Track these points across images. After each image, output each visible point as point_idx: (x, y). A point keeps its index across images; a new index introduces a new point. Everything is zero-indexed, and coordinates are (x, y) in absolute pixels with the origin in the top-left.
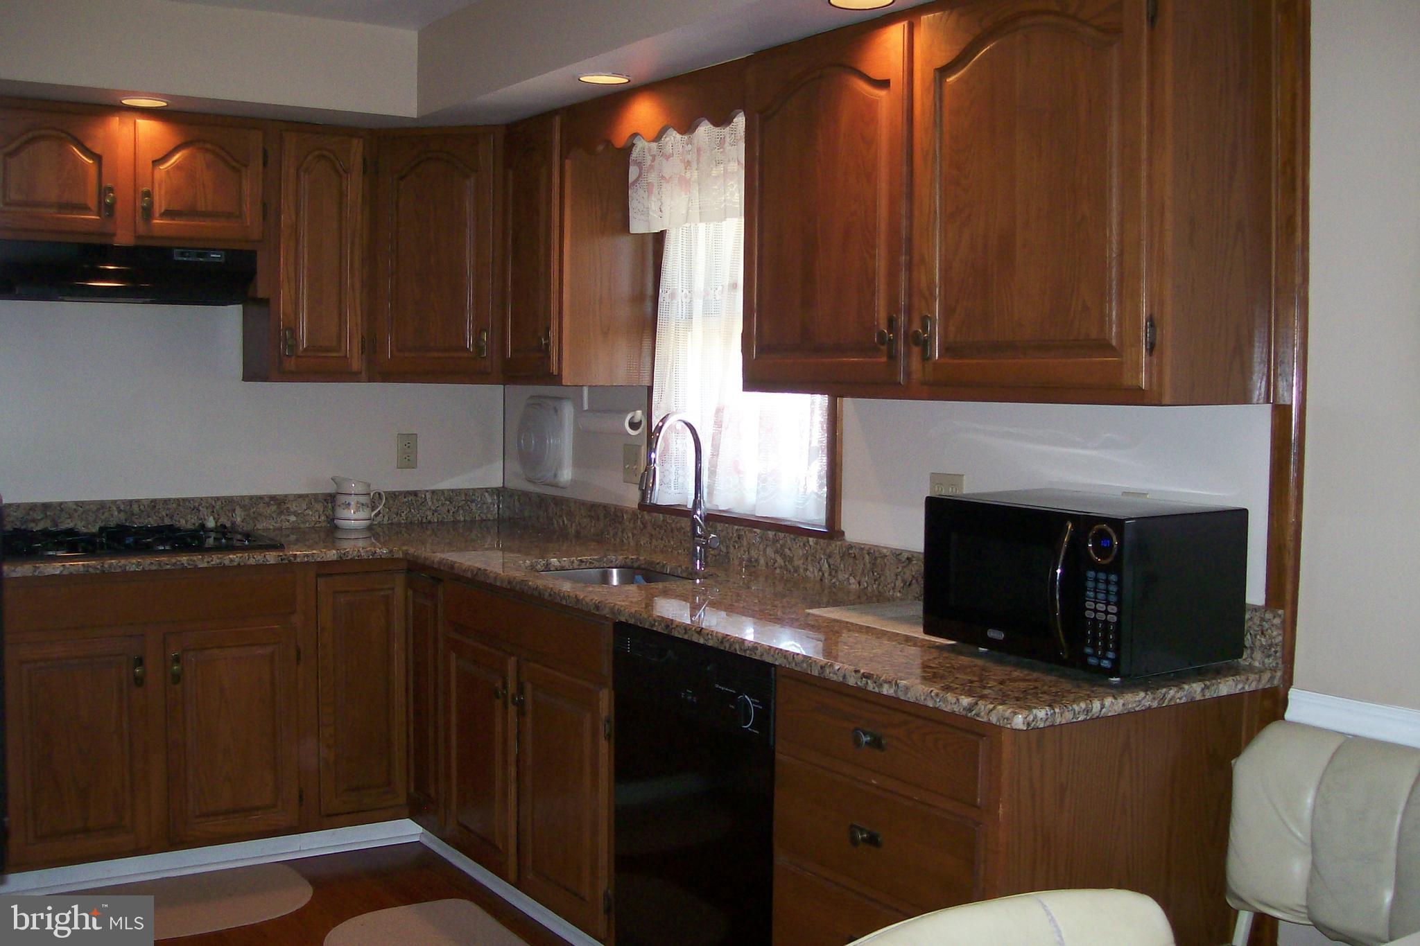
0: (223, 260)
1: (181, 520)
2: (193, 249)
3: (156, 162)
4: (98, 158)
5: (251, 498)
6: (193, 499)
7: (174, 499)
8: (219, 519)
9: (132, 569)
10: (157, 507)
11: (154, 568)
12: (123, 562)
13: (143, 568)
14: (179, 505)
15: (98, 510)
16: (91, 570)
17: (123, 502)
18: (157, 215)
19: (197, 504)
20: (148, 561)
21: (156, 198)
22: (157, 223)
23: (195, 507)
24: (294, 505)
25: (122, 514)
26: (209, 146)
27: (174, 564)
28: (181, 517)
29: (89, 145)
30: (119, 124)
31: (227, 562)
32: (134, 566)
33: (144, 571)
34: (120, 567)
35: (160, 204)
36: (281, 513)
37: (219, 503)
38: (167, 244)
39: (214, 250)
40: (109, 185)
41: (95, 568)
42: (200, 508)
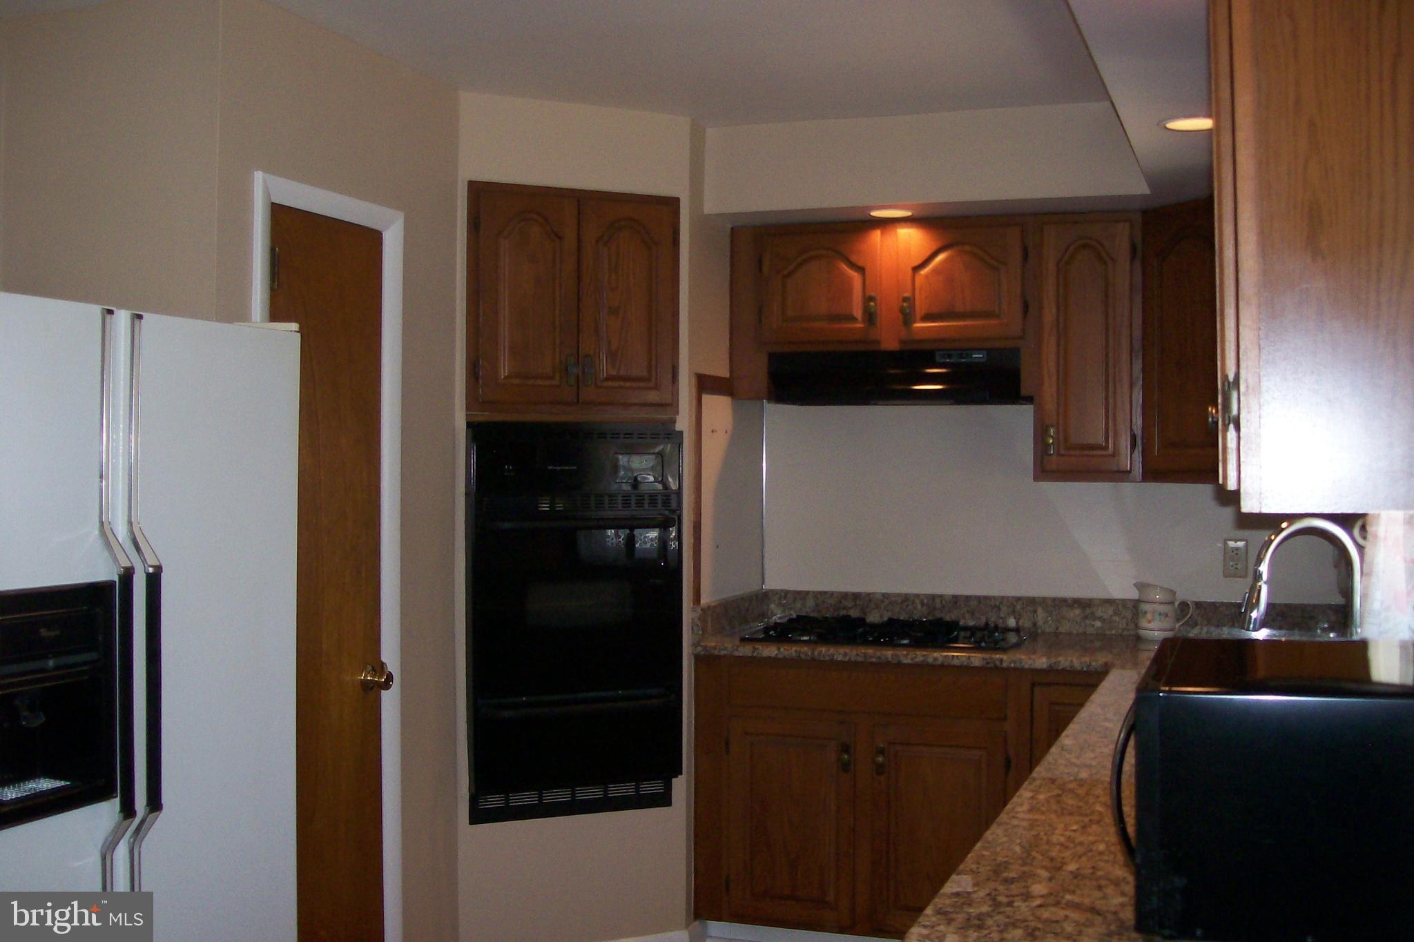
0: (984, 360)
1: (982, 617)
2: (955, 350)
3: (916, 269)
4: (861, 270)
5: (1054, 600)
6: (994, 598)
7: (976, 596)
8: (1020, 619)
9: (839, 659)
10: (958, 604)
11: (860, 659)
12: (832, 650)
13: (849, 659)
14: (980, 602)
15: (903, 602)
16: (803, 656)
17: (927, 596)
18: (918, 316)
19: (997, 603)
20: (855, 653)
21: (917, 303)
22: (918, 327)
23: (996, 606)
24: (1100, 609)
25: (924, 608)
26: (967, 248)
27: (879, 658)
28: (982, 615)
29: (854, 258)
30: (881, 237)
31: (930, 660)
32: (841, 656)
33: (849, 662)
34: (829, 655)
35: (921, 306)
36: (1086, 617)
37: (1020, 602)
38: (927, 347)
39: (979, 350)
40: (873, 294)
41: (806, 655)
42: (1001, 606)
